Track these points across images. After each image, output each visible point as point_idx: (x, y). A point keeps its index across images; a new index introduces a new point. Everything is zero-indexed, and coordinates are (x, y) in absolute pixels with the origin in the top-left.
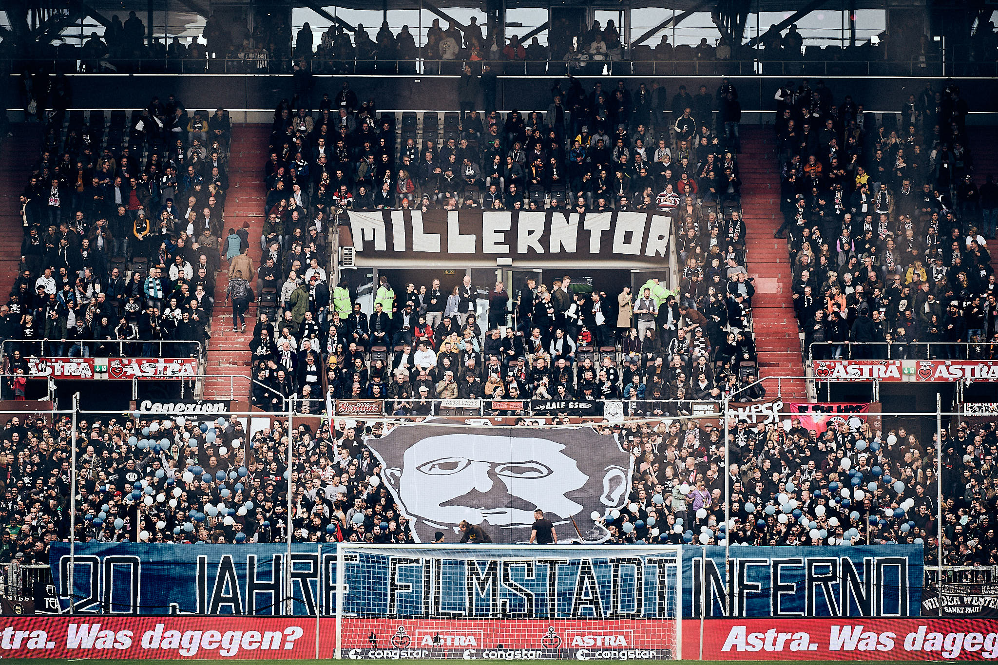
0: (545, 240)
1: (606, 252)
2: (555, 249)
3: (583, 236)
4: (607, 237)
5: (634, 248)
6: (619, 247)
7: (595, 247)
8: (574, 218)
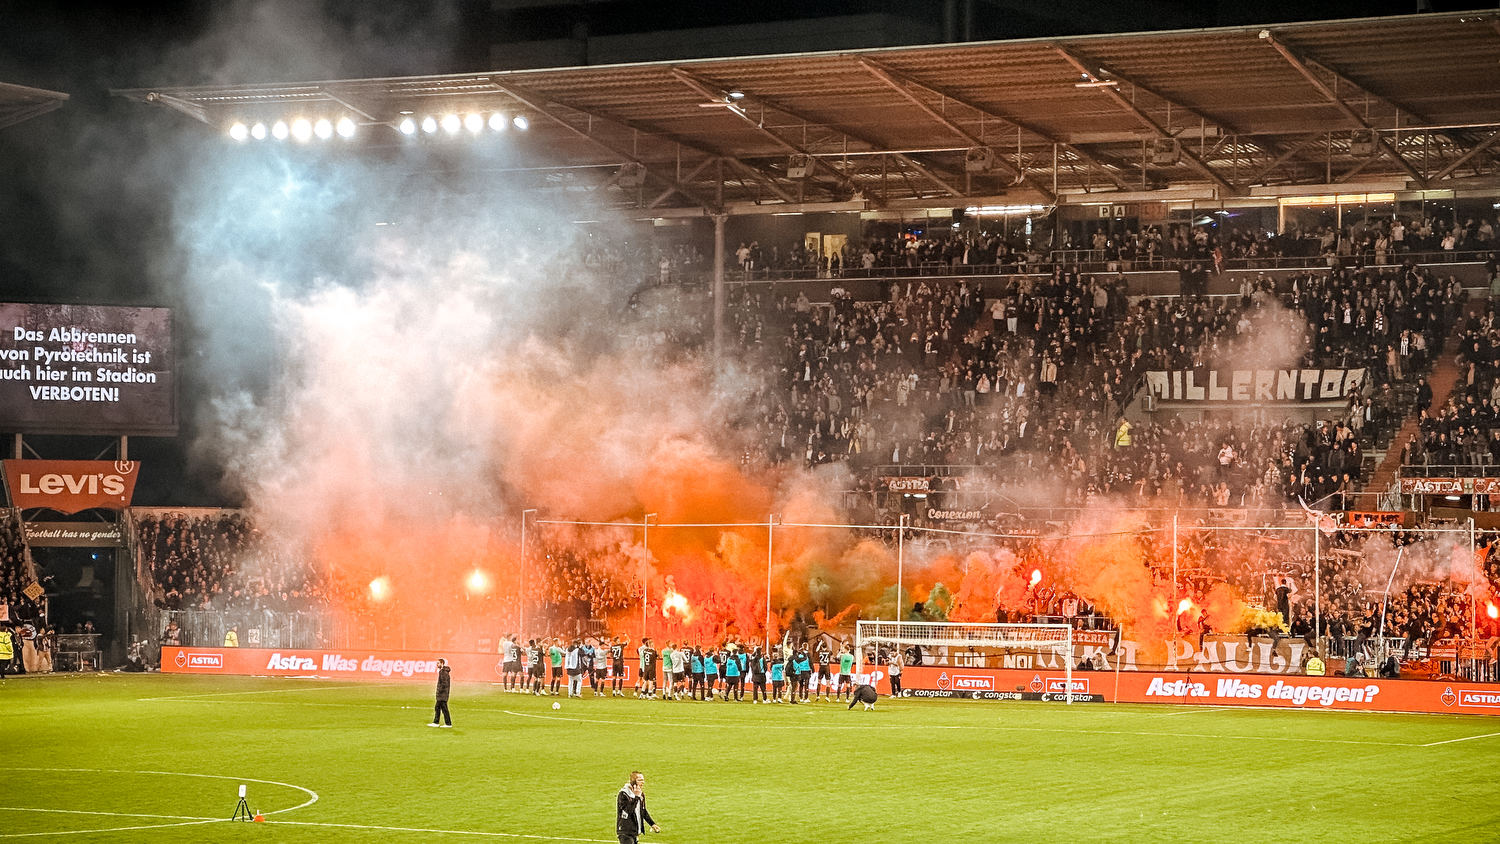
0: (1274, 391)
1: (1316, 397)
2: (1280, 396)
3: (1300, 388)
4: (1317, 387)
5: (1336, 393)
6: (1324, 393)
7: (1308, 394)
8: (1294, 373)
